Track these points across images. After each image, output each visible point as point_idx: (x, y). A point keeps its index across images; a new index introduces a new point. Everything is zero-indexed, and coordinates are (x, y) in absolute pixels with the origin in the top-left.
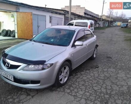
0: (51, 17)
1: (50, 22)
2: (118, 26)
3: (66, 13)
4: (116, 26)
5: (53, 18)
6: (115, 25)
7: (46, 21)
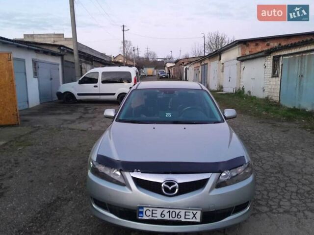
0: (35, 63)
1: (36, 74)
2: (148, 76)
3: (66, 51)
4: (145, 76)
5: (40, 64)
6: (144, 74)
7: (25, 74)
